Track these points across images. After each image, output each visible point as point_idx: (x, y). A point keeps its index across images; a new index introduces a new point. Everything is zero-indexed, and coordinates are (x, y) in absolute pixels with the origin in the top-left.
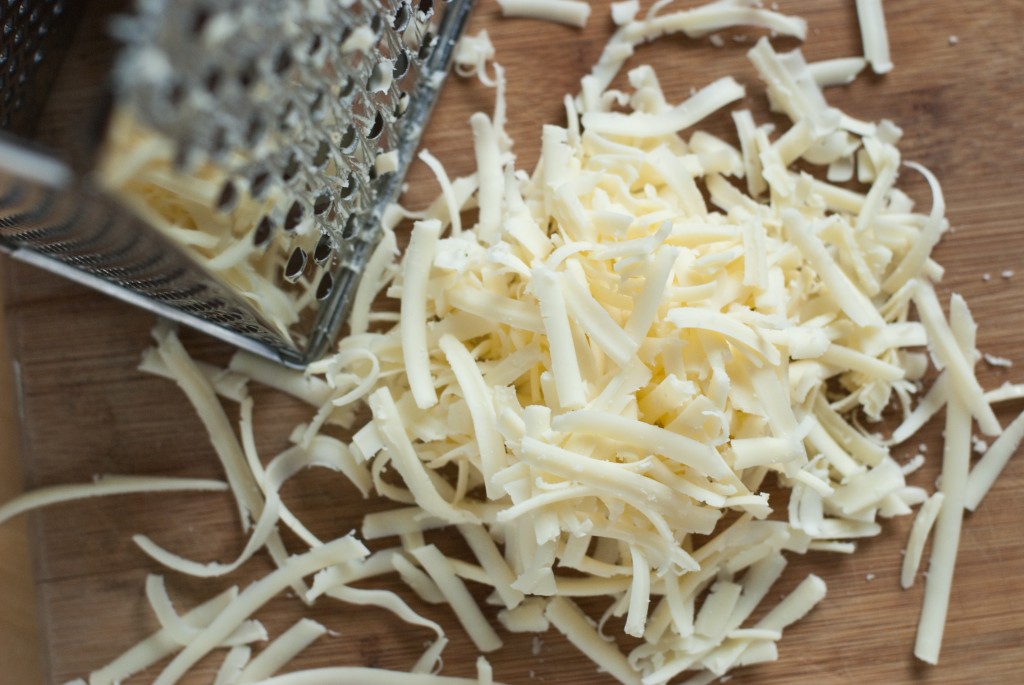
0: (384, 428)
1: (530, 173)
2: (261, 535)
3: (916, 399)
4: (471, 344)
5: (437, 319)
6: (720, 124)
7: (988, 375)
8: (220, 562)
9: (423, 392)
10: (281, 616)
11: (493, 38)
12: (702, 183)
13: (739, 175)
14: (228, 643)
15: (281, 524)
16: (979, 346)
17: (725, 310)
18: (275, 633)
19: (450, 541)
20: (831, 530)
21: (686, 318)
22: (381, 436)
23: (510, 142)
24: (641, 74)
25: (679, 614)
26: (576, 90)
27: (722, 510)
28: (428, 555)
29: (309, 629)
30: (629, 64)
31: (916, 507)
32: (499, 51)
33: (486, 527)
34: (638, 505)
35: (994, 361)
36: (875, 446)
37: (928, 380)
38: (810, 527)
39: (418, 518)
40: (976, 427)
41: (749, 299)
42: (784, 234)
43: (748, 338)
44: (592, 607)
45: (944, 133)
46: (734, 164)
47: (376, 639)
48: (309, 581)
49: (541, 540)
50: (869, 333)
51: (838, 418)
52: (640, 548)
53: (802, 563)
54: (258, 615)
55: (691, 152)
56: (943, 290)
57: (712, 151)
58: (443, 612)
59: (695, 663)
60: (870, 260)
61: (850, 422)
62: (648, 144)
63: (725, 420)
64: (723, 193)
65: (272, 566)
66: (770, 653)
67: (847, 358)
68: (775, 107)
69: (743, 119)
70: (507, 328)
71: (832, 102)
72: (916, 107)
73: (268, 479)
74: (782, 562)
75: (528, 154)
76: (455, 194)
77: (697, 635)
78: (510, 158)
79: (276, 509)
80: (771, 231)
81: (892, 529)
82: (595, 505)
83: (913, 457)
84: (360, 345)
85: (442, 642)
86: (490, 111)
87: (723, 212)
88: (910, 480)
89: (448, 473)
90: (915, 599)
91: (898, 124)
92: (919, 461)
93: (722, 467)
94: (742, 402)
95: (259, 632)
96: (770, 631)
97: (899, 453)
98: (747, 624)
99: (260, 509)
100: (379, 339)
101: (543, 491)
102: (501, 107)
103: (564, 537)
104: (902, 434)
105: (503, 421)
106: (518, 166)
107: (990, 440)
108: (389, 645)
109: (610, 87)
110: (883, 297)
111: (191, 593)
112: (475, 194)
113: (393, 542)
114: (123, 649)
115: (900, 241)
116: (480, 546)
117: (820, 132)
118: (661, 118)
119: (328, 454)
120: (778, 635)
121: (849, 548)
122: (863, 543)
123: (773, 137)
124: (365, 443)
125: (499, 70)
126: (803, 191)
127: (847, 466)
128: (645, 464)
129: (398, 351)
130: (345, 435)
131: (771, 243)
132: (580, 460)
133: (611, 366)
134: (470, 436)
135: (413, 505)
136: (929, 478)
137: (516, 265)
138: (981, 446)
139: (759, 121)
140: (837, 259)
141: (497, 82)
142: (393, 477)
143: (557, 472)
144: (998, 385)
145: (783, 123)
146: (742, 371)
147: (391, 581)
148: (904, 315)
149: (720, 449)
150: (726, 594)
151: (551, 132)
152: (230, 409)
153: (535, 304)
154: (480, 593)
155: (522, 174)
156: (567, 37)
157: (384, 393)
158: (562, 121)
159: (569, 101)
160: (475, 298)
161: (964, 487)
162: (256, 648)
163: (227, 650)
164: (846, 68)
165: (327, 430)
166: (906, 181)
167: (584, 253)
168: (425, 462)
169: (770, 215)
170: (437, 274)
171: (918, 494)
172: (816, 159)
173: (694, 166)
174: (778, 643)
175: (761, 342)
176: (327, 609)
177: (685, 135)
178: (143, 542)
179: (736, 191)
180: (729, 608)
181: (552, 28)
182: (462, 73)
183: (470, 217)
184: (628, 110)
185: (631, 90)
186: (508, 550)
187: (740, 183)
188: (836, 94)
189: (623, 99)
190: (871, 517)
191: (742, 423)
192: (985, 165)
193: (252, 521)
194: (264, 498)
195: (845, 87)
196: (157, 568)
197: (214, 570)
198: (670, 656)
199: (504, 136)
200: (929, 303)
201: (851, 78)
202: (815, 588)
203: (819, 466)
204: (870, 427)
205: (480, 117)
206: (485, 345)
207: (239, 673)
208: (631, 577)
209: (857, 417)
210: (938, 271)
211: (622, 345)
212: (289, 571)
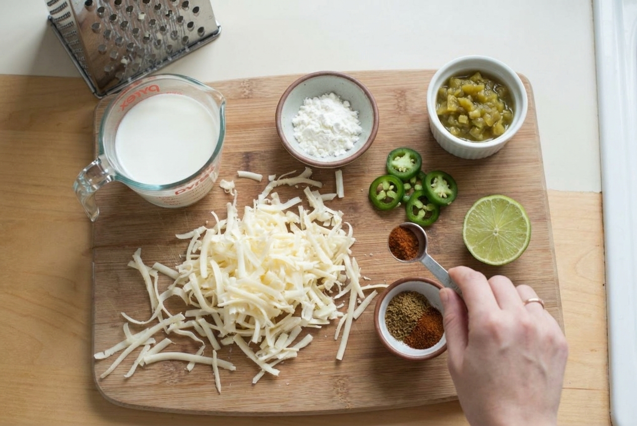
0: (192, 283)
1: (241, 220)
2: (157, 313)
3: (343, 287)
4: (219, 263)
5: (211, 256)
6: (294, 209)
7: (363, 282)
8: (144, 321)
9: (204, 274)
10: (160, 337)
11: (235, 183)
12: (288, 225)
13: (298, 223)
14: (144, 344)
15: (162, 311)
16: (361, 274)
17: (287, 256)
18: (158, 342)
19: (209, 318)
20: (315, 322)
21: (274, 256)
22: (191, 285)
23: (237, 211)
24: (274, 195)
25: (270, 341)
26: (257, 198)
27: (282, 310)
28: (202, 321)
29: (168, 341)
30: (272, 192)
31: (340, 318)
32: (236, 186)
33: (219, 314)
34: (258, 306)
35: (365, 278)
36: (330, 299)
37: (347, 283)
38: (308, 318)
39: (201, 310)
40: (358, 297)
41: (294, 254)
42: (307, 238)
43: (291, 263)
44: (247, 339)
45: (357, 215)
46: (297, 220)
47: (186, 346)
48: (168, 326)
49: (230, 313)
50: (328, 266)
51: (319, 290)
52: (259, 320)
53: (306, 330)
54: (153, 336)
55: (286, 216)
56: (351, 257)
57: (292, 216)
58: (206, 339)
59: (274, 356)
60: (330, 247)
61: (323, 292)
62: (274, 213)
63: (284, 285)
64: (293, 228)
65: (158, 322)
66: (295, 355)
67: (322, 273)
68: (310, 206)
69: (301, 208)
70: (229, 259)
71: (325, 205)
72: (350, 208)
73: (161, 298)
74: (301, 330)
75: (241, 214)
76: (220, 224)
77: (275, 348)
78: (236, 215)
79: (161, 306)
80: (303, 237)
81: (333, 323)
82: (247, 306)
83: (341, 304)
84: (189, 262)
85: (203, 347)
86: (232, 202)
87: (293, 233)
88: (339, 310)
89: (209, 299)
90: (337, 343)
91: (343, 212)
92: (342, 305)
93: (281, 297)
94: (288, 280)
95: (153, 341)
96: (296, 348)
97: (337, 302)
98: (288, 347)
99: (157, 306)
100: (194, 261)
101: (232, 300)
102: (235, 201)
103: (238, 314)
104: (338, 297)
105: (224, 283)
106: (238, 218)
107: (362, 300)
108: (190, 348)
109: (266, 198)
110: (333, 258)
111: (136, 329)
112: (226, 224)
113: (193, 318)
114: (116, 344)
115: (340, 243)
116: (217, 320)
117: (321, 212)
118: (278, 206)
119: (178, 292)
120: (298, 350)
121: (320, 327)
122: (324, 326)
123: (308, 214)
124: (187, 288)
125: (235, 191)
126: (314, 228)
127: (321, 304)
128: (260, 294)
129: (199, 265)
130: (181, 287)
131: (303, 240)
132: (243, 292)
133: (255, 268)
134: (215, 287)
135: (200, 308)
136: (345, 310)
137: (233, 241)
138: (360, 302)
139: (305, 209)
140: (321, 246)
141: (235, 194)
142: (195, 299)
143: (237, 295)
144: (366, 285)
145: (312, 209)
146: (289, 272)
147: (192, 329)
148: (341, 263)
149: (281, 293)
150: (284, 337)
151: (248, 208)
152: (152, 278)
153: (235, 251)
154: (216, 333)
155: (239, 220)
156: (256, 184)
157: (194, 274)
158: (252, 206)
159: (254, 200)
160: (221, 249)
161: (354, 312)
162: (152, 346)
163: (144, 346)
164: (331, 196)
165: (177, 286)
166: (345, 228)
167: (251, 239)
168: (203, 295)
169: (303, 233)
170: (212, 244)
171: (341, 314)
172: (321, 220)
173: (286, 219)
174: (298, 352)
175: (295, 265)
176: (172, 335)
177: (285, 212)
178: (124, 314)
179: (297, 227)
180: (284, 342)
181: (253, 181)
182: (226, 192)
183: (223, 231)
184: (270, 204)
185: (271, 199)
186: (225, 322)
187: (298, 225)
188: (327, 203)
189: (269, 201)
190: (326, 318)
191: (289, 286)
192: (367, 224)
193: (154, 310)
194: (158, 303)
195: (331, 201)
196: (126, 321)
197: (143, 323)
198: (266, 354)
199: (235, 209)
200: (347, 260)
201: (332, 199)
202: (309, 338)
203: (312, 303)
204: (329, 295)
205: (229, 204)
206: (223, 264)
207: (146, 352)
208: (254, 329)
209: (326, 292)
210: (350, 252)
211: (258, 263)
212: (163, 323)
